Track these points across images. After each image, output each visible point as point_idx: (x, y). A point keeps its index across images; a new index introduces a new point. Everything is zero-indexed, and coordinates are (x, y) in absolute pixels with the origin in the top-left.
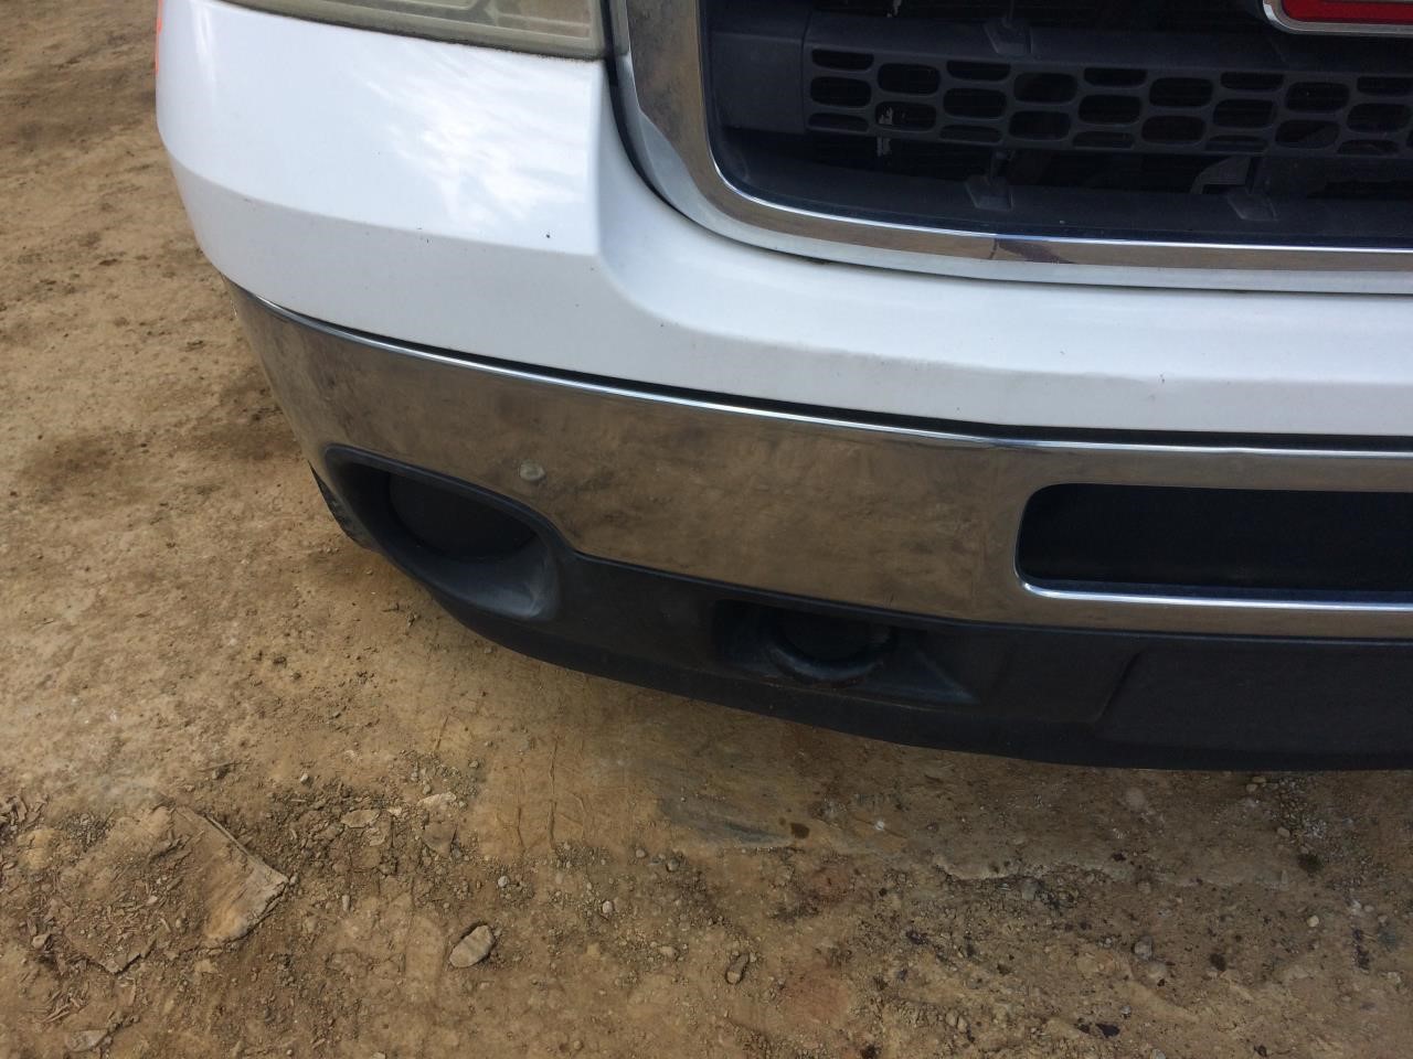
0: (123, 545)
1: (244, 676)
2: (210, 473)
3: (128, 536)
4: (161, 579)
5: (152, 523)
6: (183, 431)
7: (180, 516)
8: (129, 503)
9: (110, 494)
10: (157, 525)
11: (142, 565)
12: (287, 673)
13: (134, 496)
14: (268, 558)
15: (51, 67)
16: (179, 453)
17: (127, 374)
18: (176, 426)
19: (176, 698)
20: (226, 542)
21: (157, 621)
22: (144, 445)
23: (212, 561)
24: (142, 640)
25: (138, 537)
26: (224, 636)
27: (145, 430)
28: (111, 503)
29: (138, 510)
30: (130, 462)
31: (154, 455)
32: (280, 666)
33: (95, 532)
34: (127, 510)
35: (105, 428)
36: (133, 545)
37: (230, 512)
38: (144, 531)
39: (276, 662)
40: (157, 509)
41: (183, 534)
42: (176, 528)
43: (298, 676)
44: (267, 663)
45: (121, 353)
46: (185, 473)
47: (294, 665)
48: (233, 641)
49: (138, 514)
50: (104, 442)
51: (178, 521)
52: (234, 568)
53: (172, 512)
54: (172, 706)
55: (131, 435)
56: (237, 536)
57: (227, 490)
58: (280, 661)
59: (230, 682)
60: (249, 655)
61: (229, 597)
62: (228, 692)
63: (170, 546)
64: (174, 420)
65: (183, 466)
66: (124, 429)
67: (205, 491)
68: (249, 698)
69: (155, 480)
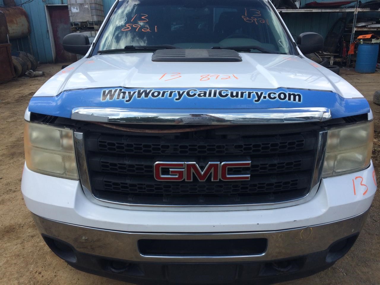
0: (14, 249)
1: (32, 276)
2: (34, 233)
3: (15, 247)
4: (20, 256)
5: (20, 244)
6: (31, 223)
7: (26, 242)
8: (17, 240)
9: (13, 238)
10: (22, 244)
11: (17, 253)
12: (41, 276)
13: (18, 238)
14: (42, 251)
15: (21, 138)
16: (29, 228)
17: (22, 211)
18: (30, 222)
19: (18, 281)
20: (34, 248)
21: (18, 265)
22: (22, 227)
23: (31, 252)
24: (14, 269)
25: (17, 247)
26: (30, 268)
27: (23, 223)
28: (13, 240)
29: (19, 241)
30: (19, 230)
31: (24, 229)
32: (40, 274)
33: (9, 246)
34: (16, 241)
35: (15, 223)
36: (16, 249)
37: (36, 241)
38: (19, 246)
39: (39, 273)
40: (22, 241)
41: (26, 246)
42: (25, 245)
43: (43, 276)
44: (37, 273)
45: (22, 206)
46: (29, 233)
47: (42, 274)
48: (32, 269)
49: (18, 242)
50: (15, 226)
51: (26, 243)
52: (35, 253)
53: (25, 242)
54: (17, 283)
55: (20, 224)
56: (37, 246)
57: (37, 236)
58: (40, 273)
59: (29, 278)
60: (34, 272)
61: (32, 260)
62: (29, 280)
63: (23, 249)
64: (29, 221)
65: (29, 231)
66: (19, 223)
67: (32, 237)
68: (32, 281)
69: (23, 234)
